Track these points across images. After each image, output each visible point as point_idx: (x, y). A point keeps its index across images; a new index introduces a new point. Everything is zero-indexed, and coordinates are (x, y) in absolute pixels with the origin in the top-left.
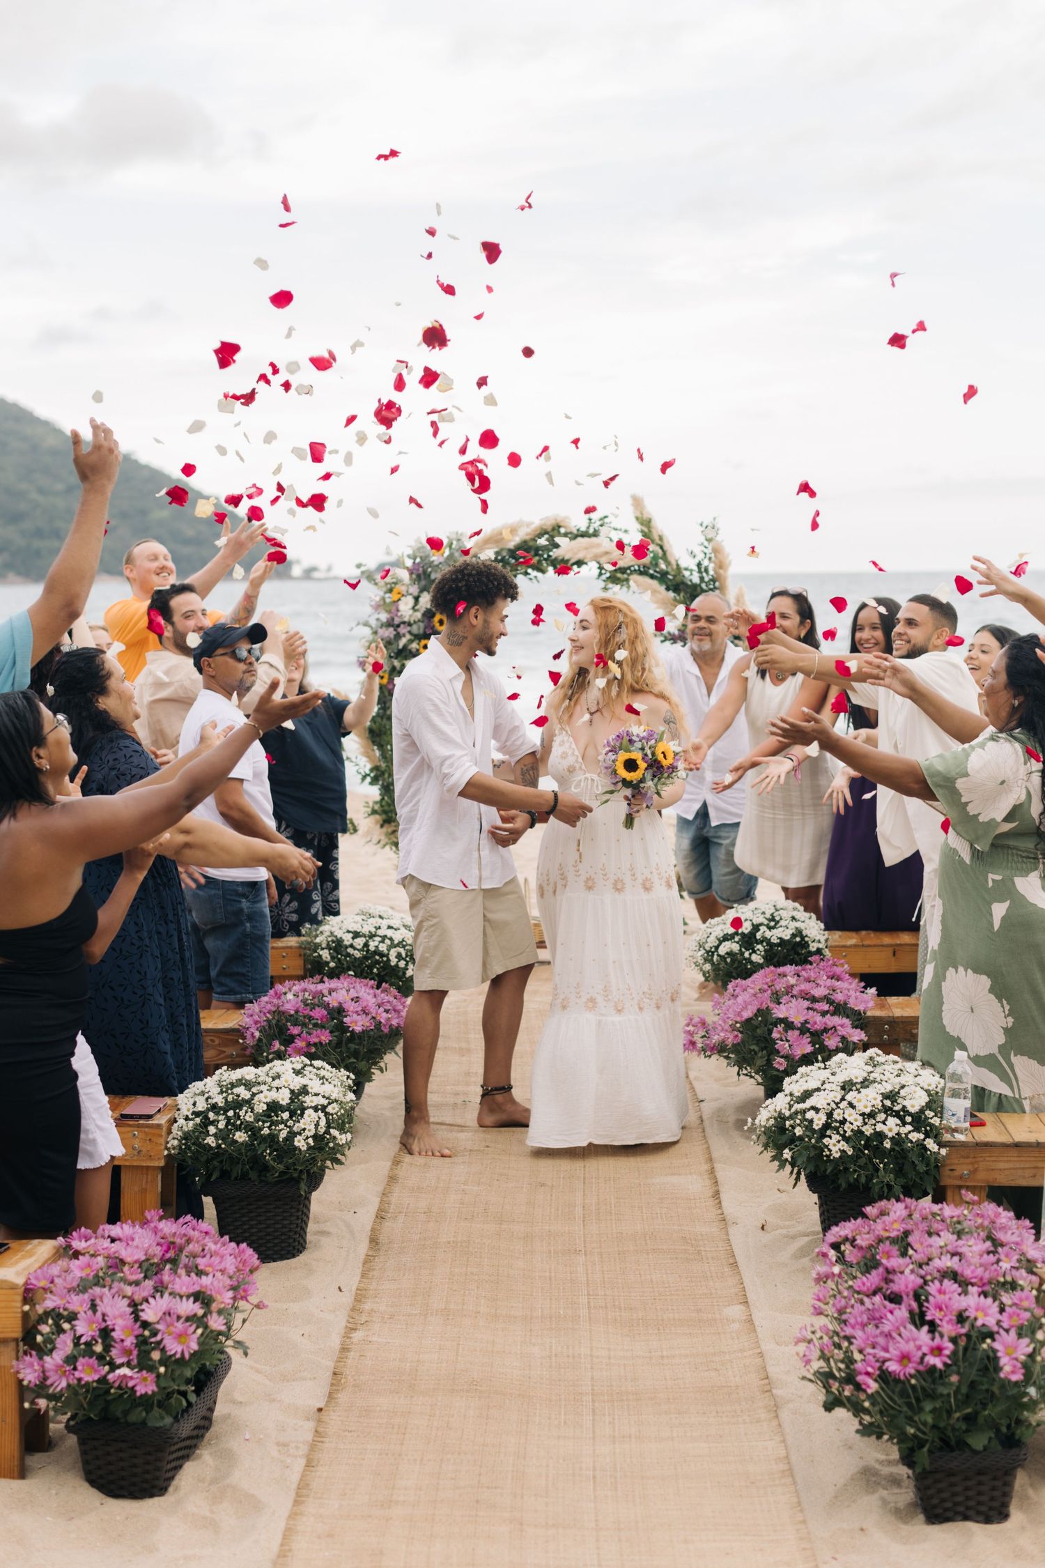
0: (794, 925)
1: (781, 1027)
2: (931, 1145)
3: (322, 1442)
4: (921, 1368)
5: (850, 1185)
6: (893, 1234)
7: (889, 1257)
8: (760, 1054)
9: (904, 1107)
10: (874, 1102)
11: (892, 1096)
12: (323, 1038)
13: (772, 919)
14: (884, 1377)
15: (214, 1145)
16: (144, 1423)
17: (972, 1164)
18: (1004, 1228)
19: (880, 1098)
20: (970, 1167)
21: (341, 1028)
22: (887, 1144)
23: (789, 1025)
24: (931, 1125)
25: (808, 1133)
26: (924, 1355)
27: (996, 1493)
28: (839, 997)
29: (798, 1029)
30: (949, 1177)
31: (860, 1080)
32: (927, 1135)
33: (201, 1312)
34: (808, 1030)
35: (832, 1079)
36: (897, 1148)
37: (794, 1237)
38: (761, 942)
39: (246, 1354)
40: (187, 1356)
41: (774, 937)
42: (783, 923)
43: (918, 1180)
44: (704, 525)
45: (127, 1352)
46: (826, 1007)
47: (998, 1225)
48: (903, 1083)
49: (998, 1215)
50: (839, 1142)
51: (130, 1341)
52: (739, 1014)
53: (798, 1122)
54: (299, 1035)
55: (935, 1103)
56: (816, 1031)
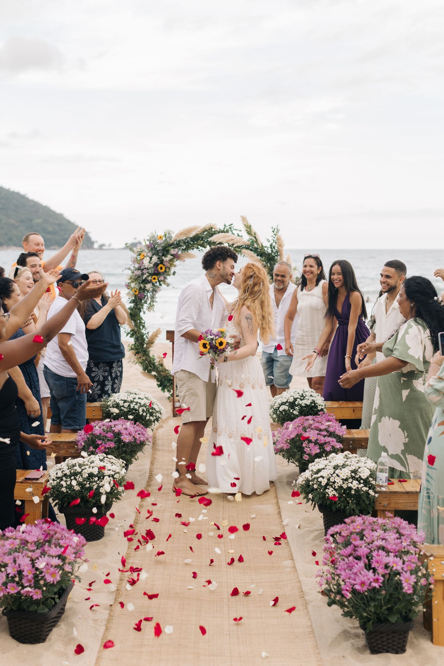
0: (311, 398)
1: (306, 442)
2: (371, 492)
3: (112, 619)
4: (370, 588)
5: (337, 509)
6: (357, 531)
7: (355, 540)
8: (298, 453)
9: (360, 476)
10: (347, 474)
11: (355, 471)
12: (111, 445)
13: (302, 396)
14: (354, 592)
15: (65, 491)
16: (36, 611)
17: (388, 500)
18: (404, 528)
19: (350, 472)
20: (388, 502)
21: (120, 441)
22: (353, 492)
23: (310, 441)
24: (372, 484)
25: (319, 487)
26: (371, 582)
27: (401, 641)
28: (331, 429)
29: (314, 442)
30: (379, 506)
31: (341, 465)
32: (370, 488)
33: (61, 564)
34: (318, 443)
35: (329, 464)
36: (357, 494)
37: (312, 532)
38: (298, 406)
39: (80, 581)
40: (55, 583)
41: (303, 404)
42: (307, 398)
43: (366, 507)
44: (273, 228)
45: (29, 581)
46: (326, 433)
47: (401, 527)
48: (360, 466)
49: (401, 523)
50: (332, 491)
51: (30, 576)
52: (289, 436)
53: (315, 482)
54: (101, 444)
55: (373, 475)
56: (321, 444)
